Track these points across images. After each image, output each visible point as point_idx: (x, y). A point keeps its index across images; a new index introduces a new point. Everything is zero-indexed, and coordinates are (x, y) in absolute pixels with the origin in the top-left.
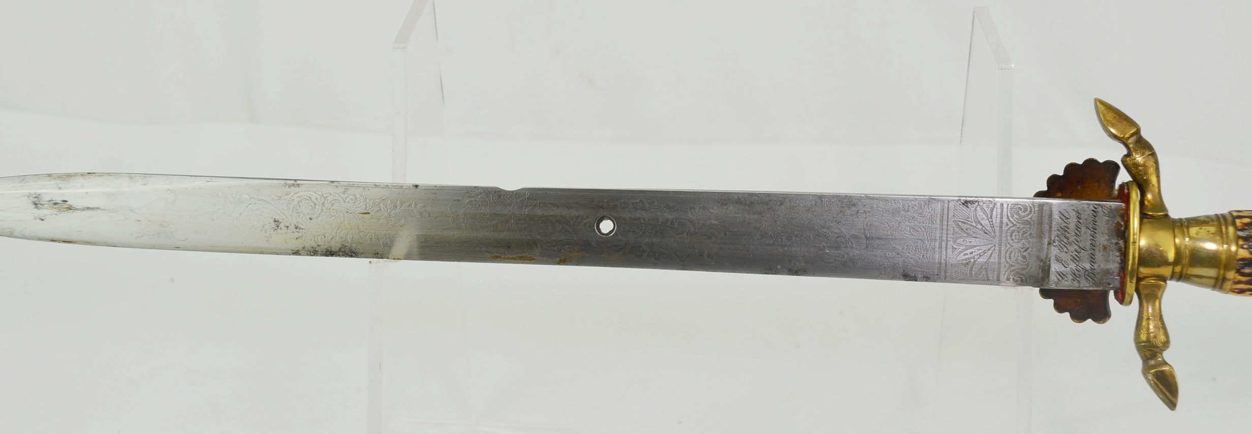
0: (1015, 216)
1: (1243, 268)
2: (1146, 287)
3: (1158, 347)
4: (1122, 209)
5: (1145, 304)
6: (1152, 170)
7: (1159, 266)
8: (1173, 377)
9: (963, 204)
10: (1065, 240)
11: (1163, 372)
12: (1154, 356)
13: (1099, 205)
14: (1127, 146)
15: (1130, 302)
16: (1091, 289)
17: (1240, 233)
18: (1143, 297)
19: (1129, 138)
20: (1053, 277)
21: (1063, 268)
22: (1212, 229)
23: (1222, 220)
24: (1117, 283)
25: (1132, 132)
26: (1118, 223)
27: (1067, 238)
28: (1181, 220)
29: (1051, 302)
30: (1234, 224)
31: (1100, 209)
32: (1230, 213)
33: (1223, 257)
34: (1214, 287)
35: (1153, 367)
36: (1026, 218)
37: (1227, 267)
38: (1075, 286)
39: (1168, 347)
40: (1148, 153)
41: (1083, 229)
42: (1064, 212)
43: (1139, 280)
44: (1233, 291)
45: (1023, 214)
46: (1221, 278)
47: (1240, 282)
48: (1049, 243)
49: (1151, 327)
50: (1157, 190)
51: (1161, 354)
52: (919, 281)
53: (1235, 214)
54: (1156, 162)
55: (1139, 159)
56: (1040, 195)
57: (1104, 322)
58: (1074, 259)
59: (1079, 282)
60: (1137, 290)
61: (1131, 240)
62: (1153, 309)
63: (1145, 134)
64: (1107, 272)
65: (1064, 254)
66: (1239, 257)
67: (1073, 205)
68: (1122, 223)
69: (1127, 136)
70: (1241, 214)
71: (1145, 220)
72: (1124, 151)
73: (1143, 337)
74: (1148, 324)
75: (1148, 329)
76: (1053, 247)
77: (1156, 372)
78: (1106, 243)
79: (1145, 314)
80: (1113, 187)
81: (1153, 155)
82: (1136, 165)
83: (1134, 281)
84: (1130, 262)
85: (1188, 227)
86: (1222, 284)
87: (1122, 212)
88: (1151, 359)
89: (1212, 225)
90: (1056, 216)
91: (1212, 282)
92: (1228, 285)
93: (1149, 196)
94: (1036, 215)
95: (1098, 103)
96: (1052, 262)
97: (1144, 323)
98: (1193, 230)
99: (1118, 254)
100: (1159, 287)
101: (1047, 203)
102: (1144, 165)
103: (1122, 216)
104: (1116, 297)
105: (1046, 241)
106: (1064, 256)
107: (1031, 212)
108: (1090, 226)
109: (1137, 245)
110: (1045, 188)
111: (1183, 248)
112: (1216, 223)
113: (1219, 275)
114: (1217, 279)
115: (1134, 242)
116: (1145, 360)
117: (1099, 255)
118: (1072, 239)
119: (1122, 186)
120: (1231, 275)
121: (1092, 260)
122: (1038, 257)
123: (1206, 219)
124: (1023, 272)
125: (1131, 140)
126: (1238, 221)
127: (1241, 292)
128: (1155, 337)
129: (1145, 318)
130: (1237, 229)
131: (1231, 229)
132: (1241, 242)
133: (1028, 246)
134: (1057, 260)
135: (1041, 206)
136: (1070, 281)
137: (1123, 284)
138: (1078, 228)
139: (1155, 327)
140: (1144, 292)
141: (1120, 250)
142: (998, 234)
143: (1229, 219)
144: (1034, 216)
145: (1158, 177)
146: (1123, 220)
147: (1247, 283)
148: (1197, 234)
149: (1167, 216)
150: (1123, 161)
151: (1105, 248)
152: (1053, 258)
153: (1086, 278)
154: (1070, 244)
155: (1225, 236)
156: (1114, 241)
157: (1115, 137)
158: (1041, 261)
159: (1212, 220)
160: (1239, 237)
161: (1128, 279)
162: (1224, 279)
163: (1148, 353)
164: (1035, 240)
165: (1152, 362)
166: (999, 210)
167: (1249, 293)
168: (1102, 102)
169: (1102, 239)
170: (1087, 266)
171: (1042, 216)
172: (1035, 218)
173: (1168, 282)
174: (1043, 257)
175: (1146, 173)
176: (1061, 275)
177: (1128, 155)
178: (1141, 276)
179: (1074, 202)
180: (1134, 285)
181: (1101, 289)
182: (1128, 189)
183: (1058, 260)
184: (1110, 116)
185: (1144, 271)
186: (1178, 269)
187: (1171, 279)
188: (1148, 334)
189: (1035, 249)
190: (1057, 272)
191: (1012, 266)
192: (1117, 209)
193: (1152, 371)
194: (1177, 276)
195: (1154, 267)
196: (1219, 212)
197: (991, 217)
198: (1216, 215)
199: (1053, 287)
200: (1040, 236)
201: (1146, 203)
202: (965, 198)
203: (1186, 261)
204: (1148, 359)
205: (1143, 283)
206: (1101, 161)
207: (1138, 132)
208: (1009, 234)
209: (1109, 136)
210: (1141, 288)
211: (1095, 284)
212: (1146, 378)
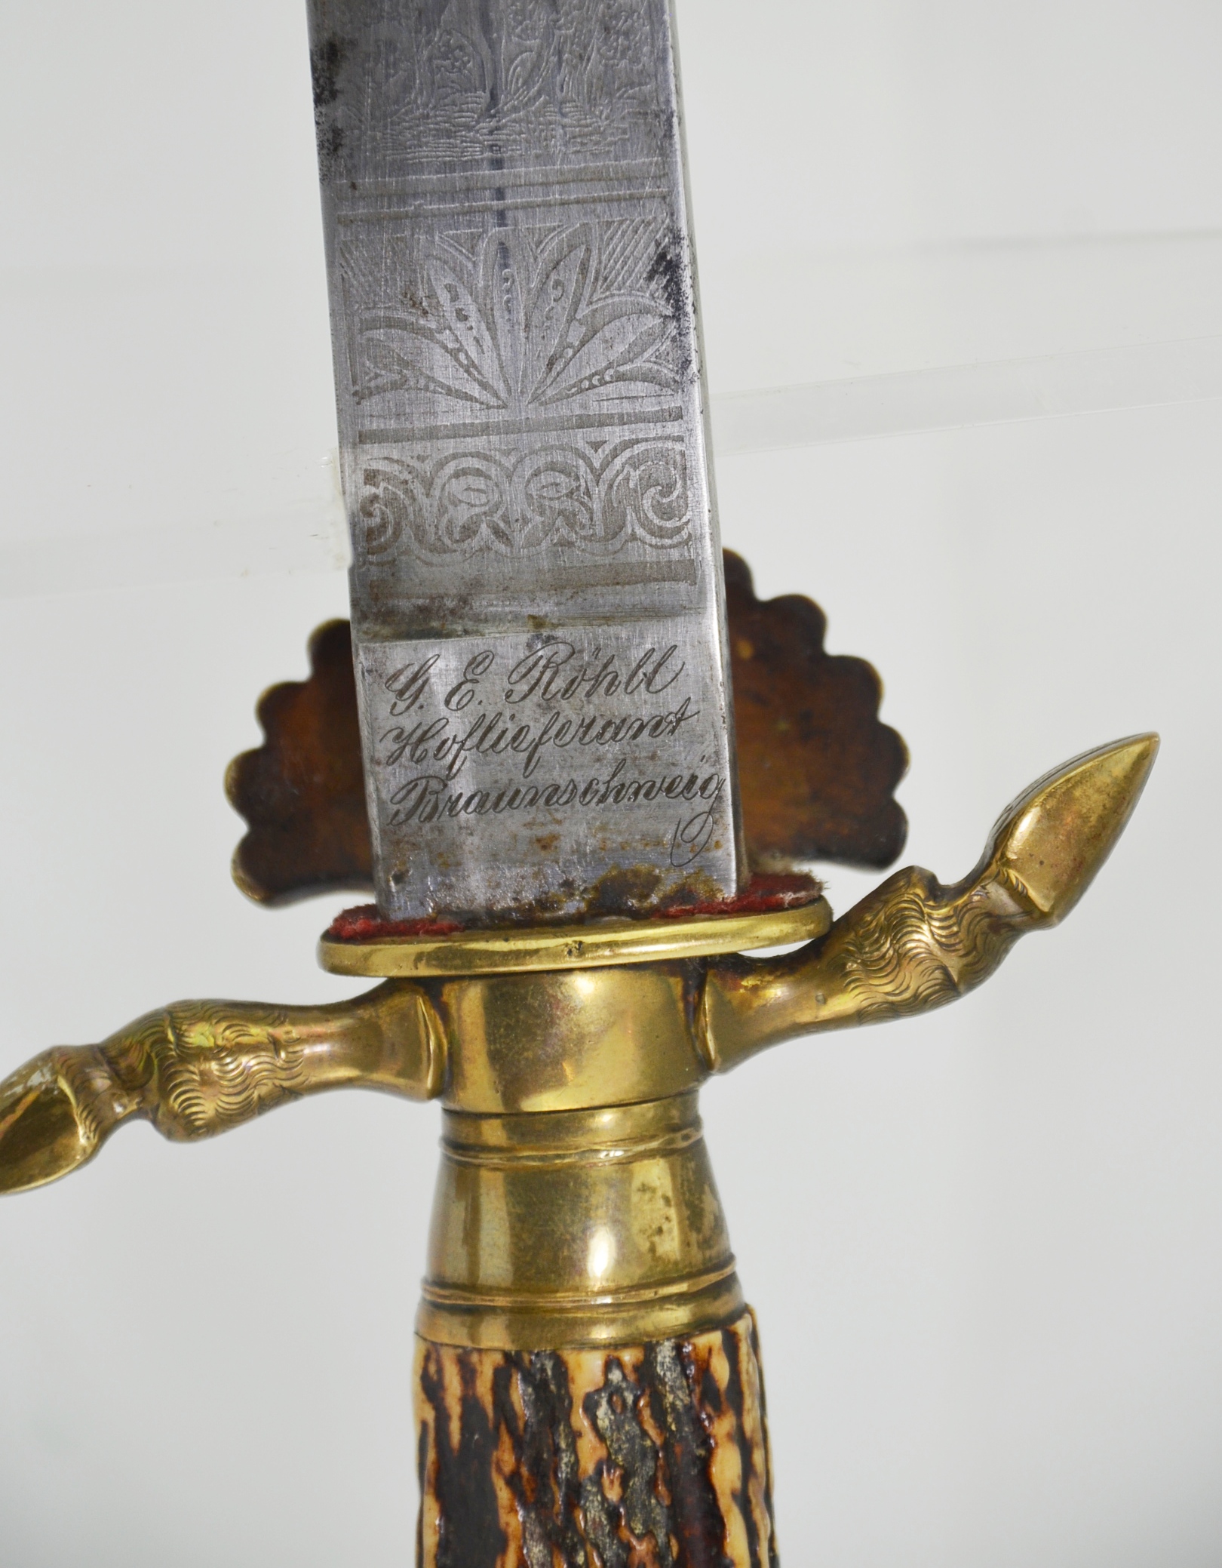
0: (635, 475)
1: (528, 1379)
2: (406, 1018)
3: (165, 1093)
4: (713, 893)
5: (334, 1026)
6: (883, 988)
7: (496, 1057)
8: (52, 1166)
9: (662, 256)
10: (559, 683)
11: (67, 1124)
12: (128, 1083)
13: (719, 798)
14: (974, 879)
15: (336, 969)
16: (373, 811)
17: (665, 1353)
18: (365, 1013)
19: (1006, 884)
20: (401, 655)
21: (441, 697)
22: (670, 1246)
23: (713, 1278)
24: (404, 907)
25: (1032, 893)
26: (654, 882)
27: (568, 692)
28: (695, 1123)
29: (299, 669)
30: (702, 1325)
31: (700, 804)
32: (745, 1310)
33: (565, 1298)
34: (438, 1282)
35: (83, 1087)
36: (630, 516)
37: (522, 1317)
38: (375, 744)
39: (170, 1135)
40: (954, 964)
41: (612, 750)
42: (674, 664)
43: (431, 988)
44: (431, 1355)
45: (647, 503)
46: (479, 1301)
47: (468, 1374)
48: (538, 622)
49: (248, 1061)
50: (806, 1017)
51: (139, 1114)
52: (319, 115)
53: (742, 1327)
54: (917, 1004)
55: (923, 937)
56: (736, 571)
57: (242, 884)
58: (484, 729)
59: (393, 759)
60: (393, 986)
61: (589, 939)
62: (318, 1061)
63: (1028, 947)
64: (447, 862)
65: (501, 684)
66: (570, 1357)
67: (706, 696)
68: (654, 899)
69: (1013, 874)
70: (744, 1348)
71: (676, 984)
72: (949, 876)
73: (199, 1035)
74: (253, 1049)
75: (239, 1049)
76: (525, 638)
77: (63, 1099)
78: (566, 844)
79: (296, 1032)
80: (800, 852)
81: (949, 989)
82: (897, 927)
83: (424, 971)
84: (499, 946)
85: (665, 1153)
86: (454, 1310)
87: (701, 891)
88: (116, 1075)
89: (686, 1243)
90: (652, 637)
91: (457, 1269)
92: (452, 1333)
93: (777, 992)
94: (651, 555)
95: (1137, 749)
96: (465, 642)
97: (258, 1032)
98: (656, 1173)
99: (528, 896)
100: (411, 1070)
101: (702, 593)
102: (901, 958)
103: (683, 894)
104: (348, 915)
105: (546, 607)
106: (492, 687)
107: (661, 533)
108: (629, 775)
109: (573, 962)
110: (765, 589)
111: (582, 1141)
112: (697, 1256)
113: (490, 1290)
114: (472, 1286)
115: (581, 950)
116: (108, 1054)
117: (514, 822)
118: (568, 710)
119: (806, 882)
120: (495, 1336)
121: (492, 800)
122: (476, 585)
123: (708, 1221)
124: (407, 535)
125: (998, 894)
126: (715, 1338)
127: (431, 1388)
128: (206, 1080)
129: (280, 1032)
130: (681, 1337)
131: (678, 1316)
132: (628, 1357)
133: (520, 539)
134: (473, 663)
135: (690, 572)
136: (393, 722)
137: (407, 931)
138: (614, 727)
139: (247, 1074)
140: (383, 1014)
141: (544, 903)
142: (553, 412)
143: (720, 1307)
144: (645, 552)
145: (860, 1017)
146: (668, 900)
147: (469, 1402)
148: (644, 1188)
149: (705, 1067)
150: (910, 870)
151: (545, 844)
152: (476, 644)
153: (412, 785)
154: (546, 705)
155: (648, 1294)
156: (577, 874)
157: (1005, 831)
158: (464, 601)
159: (706, 1243)
160: (650, 1349)
161: (429, 947)
162: (474, 1314)
163: (135, 1059)
164: (545, 565)
165: (101, 1082)
166: (650, 407)
167: (430, 1415)
168: (1141, 765)
169: (582, 830)
170: (463, 786)
171: (647, 580)
172: (635, 554)
173: (436, 1106)
174: (480, 604)
175: (873, 968)
176: (416, 685)
177: (935, 890)
178: (449, 993)
179: (721, 699)
180: (407, 971)
181: (378, 846)
182: (795, 905)
183: (475, 667)
184: (1091, 800)
185: (470, 1004)
186: (493, 1133)
187: (449, 1112)
188: (214, 1053)
189: (508, 569)
190: (424, 669)
191: (428, 484)
192: (706, 870)
193: (64, 1085)
194: (467, 1133)
195: (491, 1037)
196: (742, 1268)
197: (621, 378)
198: (729, 1259)
199: (361, 661)
200: (562, 584)
201: (749, 982)
202: (686, 259)
203: (530, 1157)
204: (112, 1062)
205: (422, 1005)
206: (903, 794)
207: (1036, 918)
208: (558, 457)
209: (1009, 809)
210: (400, 1001)
211: (393, 823)
212: (32, 1067)
